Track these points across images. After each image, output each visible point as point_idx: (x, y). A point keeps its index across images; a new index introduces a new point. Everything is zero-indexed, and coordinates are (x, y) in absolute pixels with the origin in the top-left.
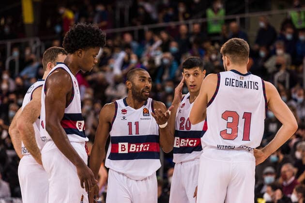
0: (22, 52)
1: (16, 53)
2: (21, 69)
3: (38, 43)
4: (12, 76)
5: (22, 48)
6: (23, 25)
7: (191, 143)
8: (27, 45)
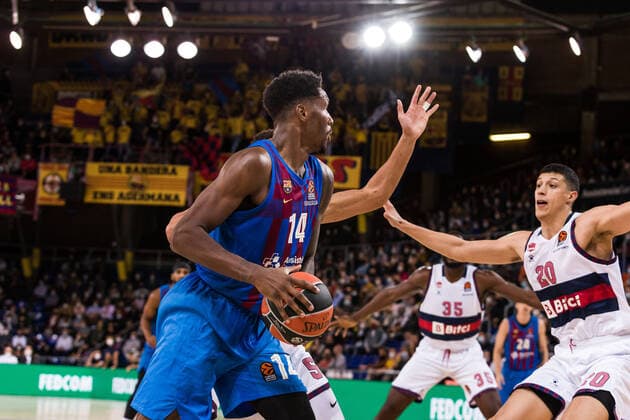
0: (356, 256)
1: (351, 256)
2: (356, 267)
3: (369, 248)
4: (348, 274)
5: (356, 252)
6: (359, 235)
7: (572, 302)
8: (360, 250)
